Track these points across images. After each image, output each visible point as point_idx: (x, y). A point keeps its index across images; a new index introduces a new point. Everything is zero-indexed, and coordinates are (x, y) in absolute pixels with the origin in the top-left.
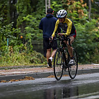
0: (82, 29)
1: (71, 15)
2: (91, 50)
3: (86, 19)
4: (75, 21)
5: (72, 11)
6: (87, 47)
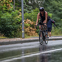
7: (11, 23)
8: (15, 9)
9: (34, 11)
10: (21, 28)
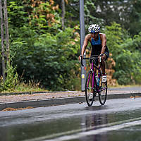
0: (53, 42)
1: (37, 22)
2: (66, 71)
3: (59, 28)
4: (42, 30)
5: (38, 16)
6: (59, 67)
7: (55, 57)
8: (66, 24)
9: (108, 30)
10: (78, 67)
